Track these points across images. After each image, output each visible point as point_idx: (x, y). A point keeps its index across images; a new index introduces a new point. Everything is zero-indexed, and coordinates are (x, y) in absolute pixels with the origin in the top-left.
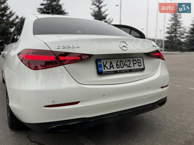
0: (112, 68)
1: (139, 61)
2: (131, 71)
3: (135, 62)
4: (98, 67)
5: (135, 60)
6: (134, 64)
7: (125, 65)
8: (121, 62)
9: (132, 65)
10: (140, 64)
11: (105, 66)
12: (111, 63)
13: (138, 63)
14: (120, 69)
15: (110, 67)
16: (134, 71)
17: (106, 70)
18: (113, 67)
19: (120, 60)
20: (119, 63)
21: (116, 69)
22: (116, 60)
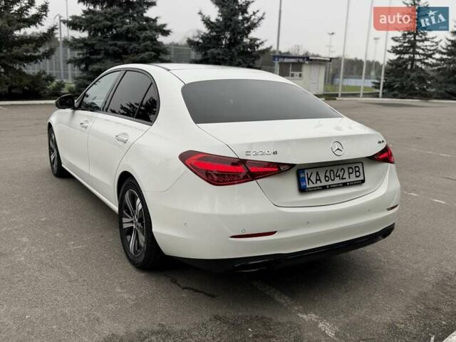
0: (318, 182)
1: (357, 169)
2: (345, 185)
3: (351, 171)
4: (300, 180)
5: (351, 168)
6: (349, 173)
7: (337, 176)
8: (332, 172)
9: (346, 175)
10: (358, 174)
11: (309, 179)
12: (317, 174)
13: (356, 172)
14: (330, 182)
15: (317, 180)
16: (349, 185)
17: (311, 185)
18: (320, 180)
19: (329, 169)
20: (328, 174)
21: (324, 183)
22: (324, 169)
